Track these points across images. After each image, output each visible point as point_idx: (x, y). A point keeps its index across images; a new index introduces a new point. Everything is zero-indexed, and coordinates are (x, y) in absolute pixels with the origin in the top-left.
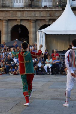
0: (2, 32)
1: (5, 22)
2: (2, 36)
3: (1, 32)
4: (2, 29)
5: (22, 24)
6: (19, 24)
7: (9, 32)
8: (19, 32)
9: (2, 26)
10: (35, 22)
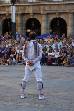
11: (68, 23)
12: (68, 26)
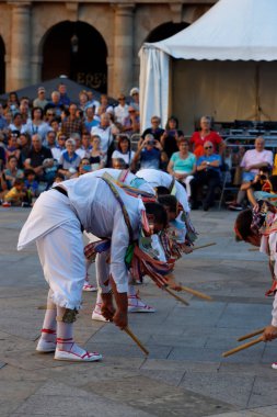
0: (10, 48)
1: (20, 10)
2: (10, 62)
3: (7, 48)
4: (10, 38)
5: (83, 18)
6: (73, 19)
7: (36, 50)
8: (71, 49)
9: (11, 27)
10: (130, 13)
11: (11, 42)
12: (10, 54)
